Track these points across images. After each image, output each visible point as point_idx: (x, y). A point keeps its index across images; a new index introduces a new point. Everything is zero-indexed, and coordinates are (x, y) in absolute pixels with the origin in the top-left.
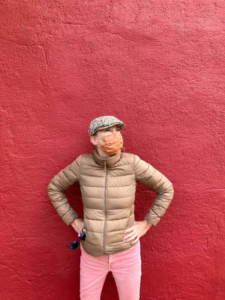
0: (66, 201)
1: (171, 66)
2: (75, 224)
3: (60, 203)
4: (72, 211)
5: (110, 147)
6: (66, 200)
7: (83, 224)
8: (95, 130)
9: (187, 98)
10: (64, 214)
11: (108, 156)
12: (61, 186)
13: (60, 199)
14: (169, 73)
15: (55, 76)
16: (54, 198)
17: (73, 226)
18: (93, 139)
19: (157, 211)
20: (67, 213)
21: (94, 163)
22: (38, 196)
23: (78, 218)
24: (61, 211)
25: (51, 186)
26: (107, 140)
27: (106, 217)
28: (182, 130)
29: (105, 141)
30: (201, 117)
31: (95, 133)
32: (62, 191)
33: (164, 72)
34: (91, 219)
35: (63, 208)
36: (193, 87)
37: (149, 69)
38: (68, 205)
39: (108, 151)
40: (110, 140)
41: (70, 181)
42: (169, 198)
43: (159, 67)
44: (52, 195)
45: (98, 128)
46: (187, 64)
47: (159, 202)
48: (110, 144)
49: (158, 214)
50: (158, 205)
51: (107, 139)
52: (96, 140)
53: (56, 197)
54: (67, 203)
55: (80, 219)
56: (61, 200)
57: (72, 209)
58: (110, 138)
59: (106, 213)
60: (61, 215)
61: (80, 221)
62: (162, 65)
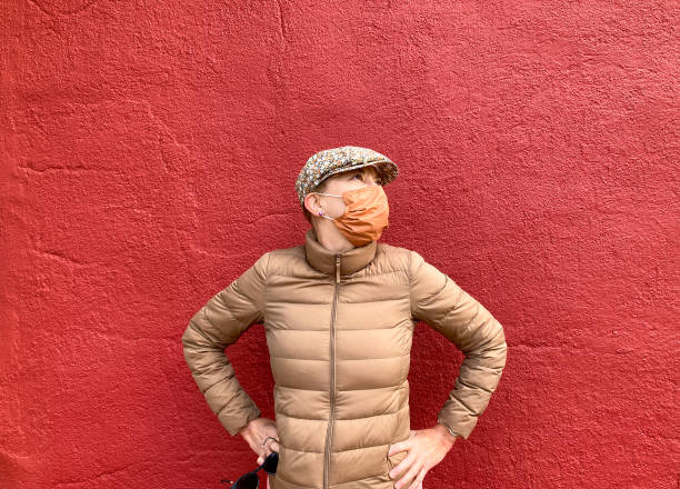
0: (228, 374)
1: (585, 36)
2: (250, 433)
3: (213, 378)
4: (242, 399)
5: (362, 219)
6: (228, 369)
7: (272, 432)
8: (322, 175)
9: (624, 113)
10: (224, 407)
11: (349, 246)
12: (217, 333)
13: (213, 367)
14: (578, 54)
15: (301, 64)
16: (197, 364)
17: (248, 438)
18: (312, 201)
19: (471, 400)
20: (232, 404)
21: (302, 269)
22: (252, 351)
23: (260, 416)
24: (215, 397)
25: (192, 333)
26: (356, 201)
27: (333, 411)
28: (611, 193)
29: (348, 202)
30: (661, 162)
31: (320, 184)
32: (217, 348)
33: (566, 49)
34: (292, 416)
35: (221, 389)
36: (642, 86)
37: (527, 45)
38: (234, 383)
39: (356, 229)
40: (362, 201)
41: (240, 319)
42: (498, 364)
43: (552, 40)
44: (193, 356)
45: (333, 169)
46: (627, 31)
47: (473, 375)
48: (364, 212)
49: (473, 406)
50: (473, 385)
51: (354, 198)
52: (323, 202)
53: (202, 362)
54: (231, 377)
55: (265, 420)
56: (216, 370)
57: (243, 393)
58: (363, 196)
59: (334, 401)
60: (215, 410)
61: (267, 425)
62: (562, 35)
